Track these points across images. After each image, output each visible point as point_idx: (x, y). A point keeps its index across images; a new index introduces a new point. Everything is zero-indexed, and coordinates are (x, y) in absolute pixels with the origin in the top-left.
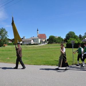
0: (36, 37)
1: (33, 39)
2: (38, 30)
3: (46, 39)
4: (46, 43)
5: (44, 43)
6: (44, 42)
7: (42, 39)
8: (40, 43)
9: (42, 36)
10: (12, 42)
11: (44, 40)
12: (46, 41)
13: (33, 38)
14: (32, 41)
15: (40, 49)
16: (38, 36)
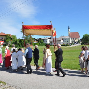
0: (66, 36)
1: (62, 39)
2: (69, 28)
3: (80, 39)
4: (79, 44)
5: (77, 44)
6: (77, 42)
7: (74, 39)
8: (71, 44)
9: (74, 35)
10: (38, 42)
11: (76, 40)
12: (79, 41)
13: (63, 37)
14: (62, 41)
15: (68, 51)
16: (69, 36)
